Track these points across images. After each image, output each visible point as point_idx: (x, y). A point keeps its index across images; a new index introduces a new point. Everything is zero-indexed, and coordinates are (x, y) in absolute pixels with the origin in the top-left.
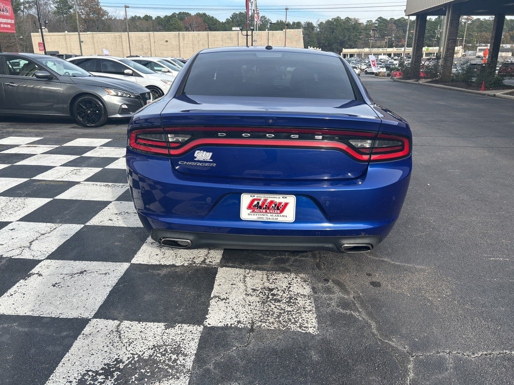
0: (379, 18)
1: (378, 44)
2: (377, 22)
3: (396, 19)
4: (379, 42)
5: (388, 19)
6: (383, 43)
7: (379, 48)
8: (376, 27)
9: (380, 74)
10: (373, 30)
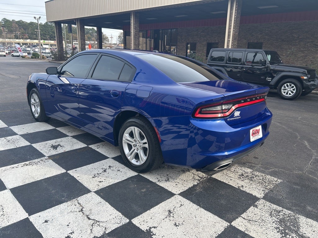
0: (4, 19)
1: (9, 36)
2: (3, 21)
3: (16, 21)
4: (9, 35)
5: (11, 20)
6: (13, 35)
7: (10, 39)
8: (3, 25)
9: (26, 57)
10: (2, 26)
